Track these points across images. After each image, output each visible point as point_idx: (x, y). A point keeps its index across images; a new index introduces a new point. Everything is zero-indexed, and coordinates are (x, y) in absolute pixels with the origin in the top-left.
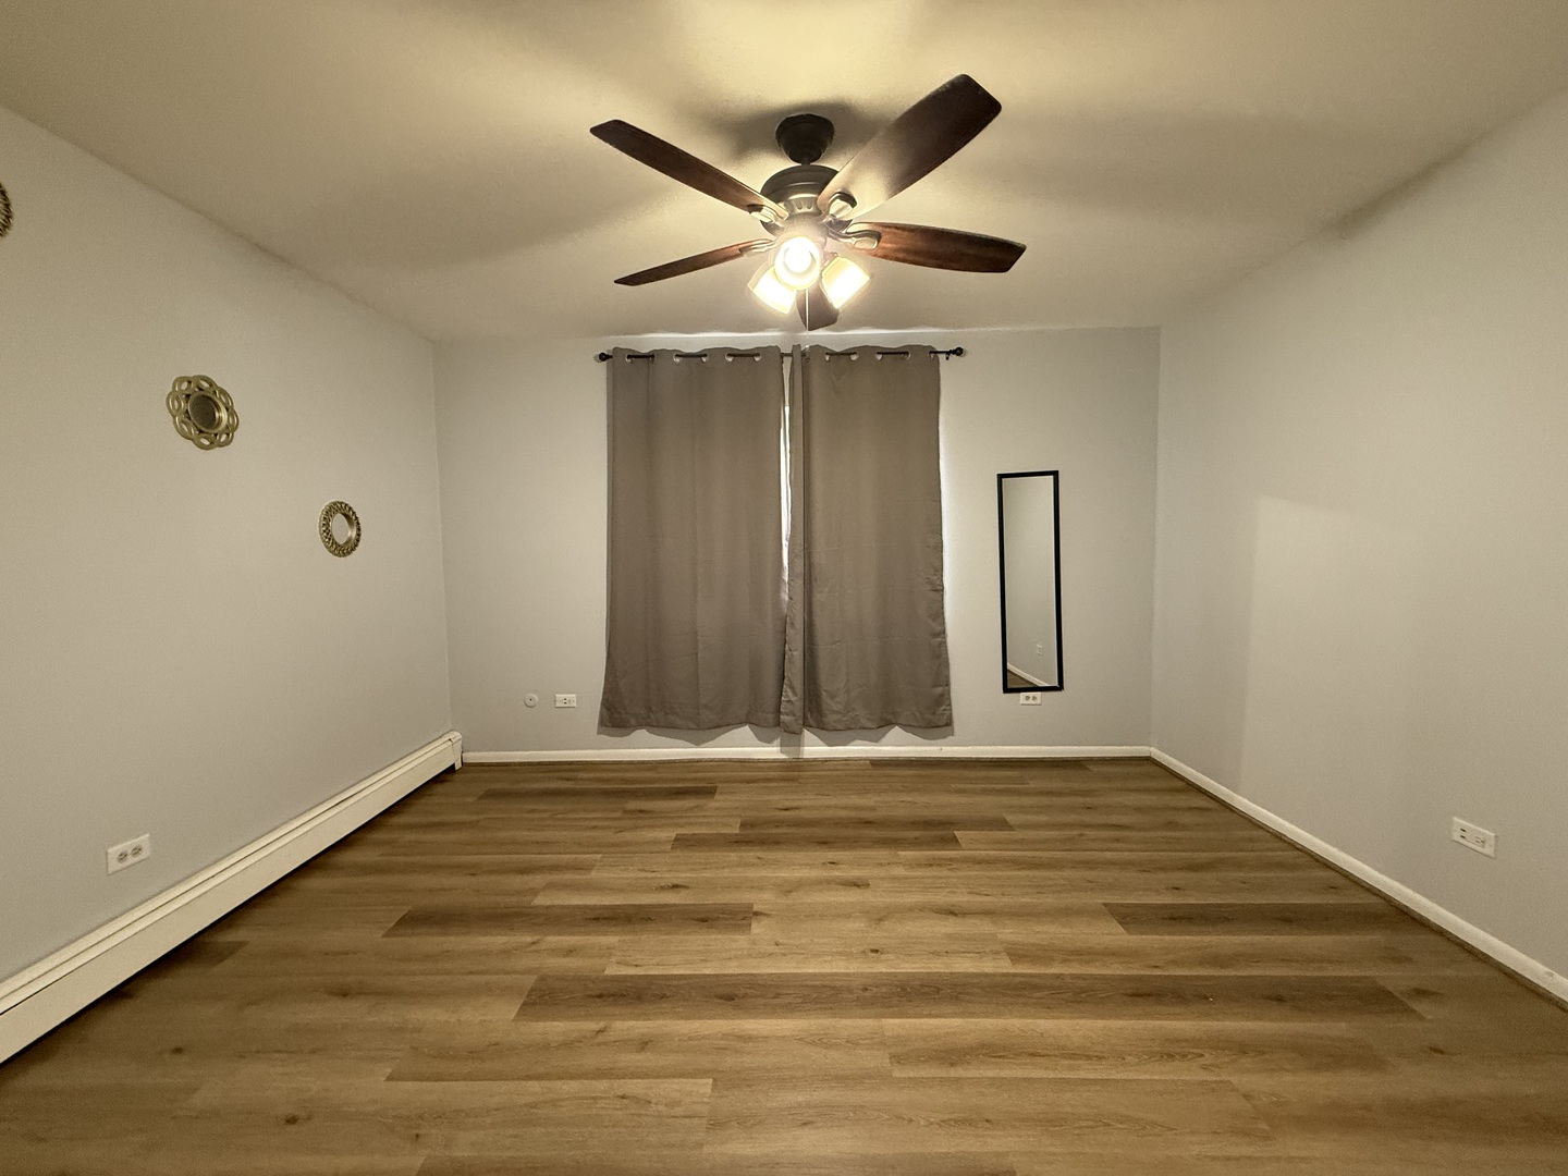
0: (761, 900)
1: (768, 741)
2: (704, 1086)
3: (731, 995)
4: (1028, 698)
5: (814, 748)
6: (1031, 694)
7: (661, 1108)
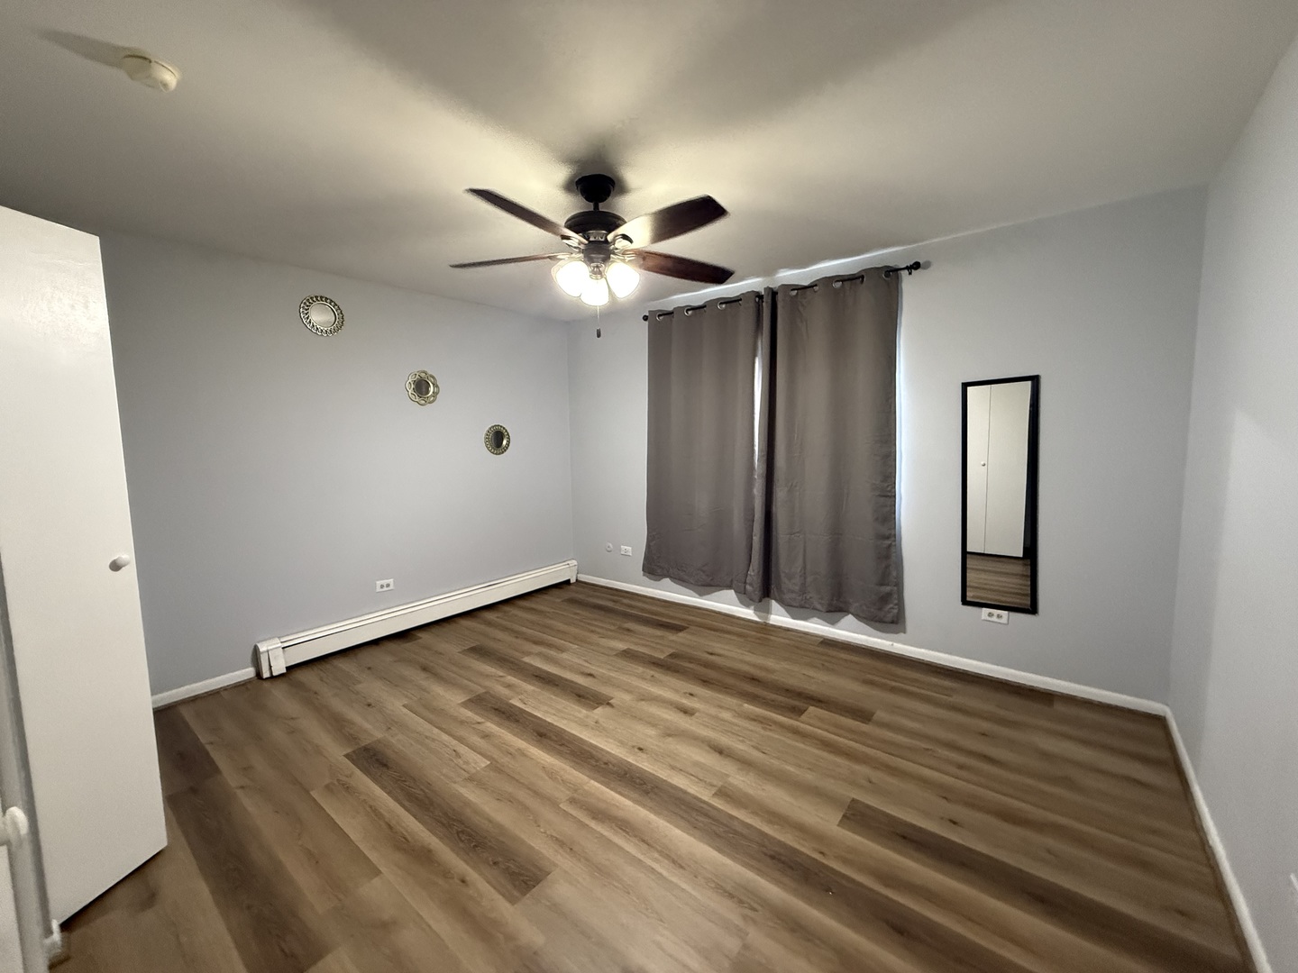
0: (620, 697)
1: (747, 606)
2: (484, 763)
3: (544, 735)
4: (990, 615)
5: (779, 617)
6: (996, 612)
7: (461, 762)
